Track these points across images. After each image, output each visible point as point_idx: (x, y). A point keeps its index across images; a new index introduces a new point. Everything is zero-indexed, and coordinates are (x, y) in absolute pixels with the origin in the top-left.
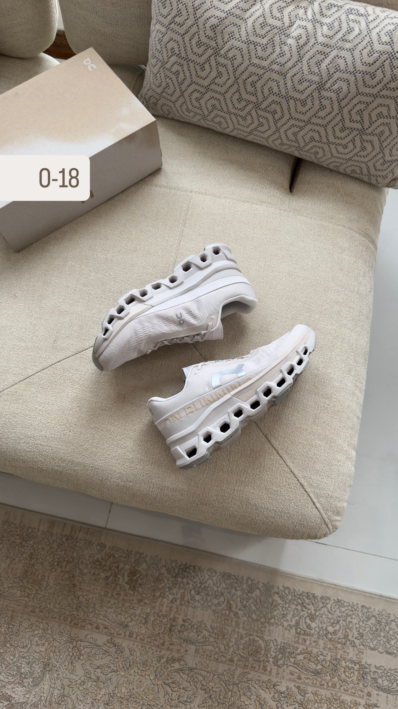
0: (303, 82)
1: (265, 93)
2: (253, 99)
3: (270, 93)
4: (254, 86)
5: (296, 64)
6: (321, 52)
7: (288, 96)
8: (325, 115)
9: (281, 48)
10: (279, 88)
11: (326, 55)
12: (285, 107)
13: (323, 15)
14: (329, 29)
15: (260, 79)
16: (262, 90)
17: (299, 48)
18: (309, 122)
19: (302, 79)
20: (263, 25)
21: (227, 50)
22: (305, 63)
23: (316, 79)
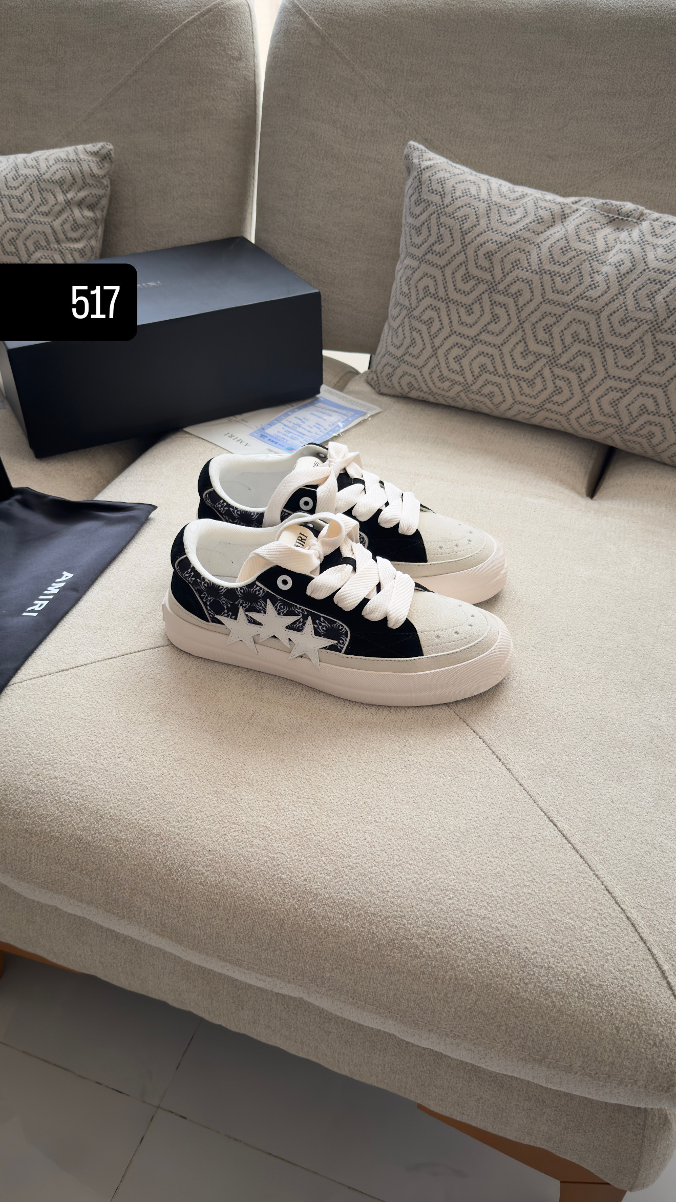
0: (628, 321)
1: (566, 341)
2: (547, 350)
3: (575, 341)
4: (549, 331)
5: (615, 297)
6: (654, 280)
7: (604, 343)
8: (663, 368)
9: (591, 278)
10: (588, 332)
11: (663, 285)
12: (598, 360)
13: (656, 235)
14: (666, 251)
15: (558, 322)
16: (561, 337)
17: (621, 277)
18: (637, 381)
19: (626, 318)
20: (564, 251)
21: (509, 283)
22: (629, 296)
23: (649, 316)
